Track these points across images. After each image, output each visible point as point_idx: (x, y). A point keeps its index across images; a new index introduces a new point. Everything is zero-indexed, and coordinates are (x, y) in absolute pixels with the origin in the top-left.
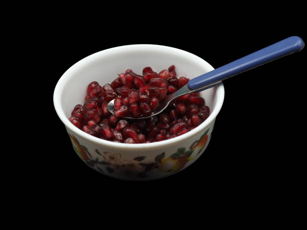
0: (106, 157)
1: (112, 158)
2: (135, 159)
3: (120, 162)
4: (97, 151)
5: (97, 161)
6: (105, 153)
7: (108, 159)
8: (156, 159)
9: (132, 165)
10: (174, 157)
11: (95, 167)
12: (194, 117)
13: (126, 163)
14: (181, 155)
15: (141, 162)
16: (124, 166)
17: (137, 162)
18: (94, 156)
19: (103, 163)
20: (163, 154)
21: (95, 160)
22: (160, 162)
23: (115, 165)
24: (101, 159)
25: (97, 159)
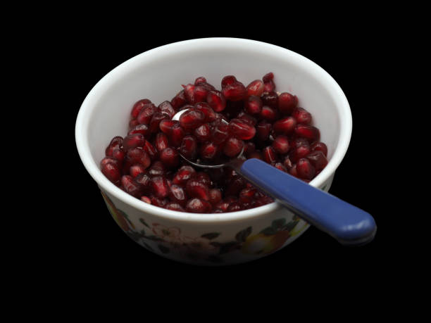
0: (157, 230)
1: (166, 233)
2: (204, 236)
3: (180, 239)
4: (142, 221)
5: (142, 235)
6: (155, 225)
7: (159, 234)
8: (238, 236)
9: (198, 245)
10: (266, 232)
11: (141, 242)
12: (301, 163)
13: (188, 241)
14: (278, 229)
15: (213, 240)
16: (185, 244)
17: (206, 241)
18: (139, 227)
19: (153, 238)
20: (249, 230)
21: (140, 233)
22: (244, 240)
23: (171, 243)
24: (149, 232)
25: (143, 232)
